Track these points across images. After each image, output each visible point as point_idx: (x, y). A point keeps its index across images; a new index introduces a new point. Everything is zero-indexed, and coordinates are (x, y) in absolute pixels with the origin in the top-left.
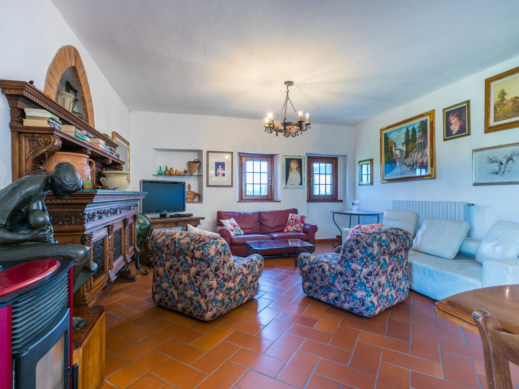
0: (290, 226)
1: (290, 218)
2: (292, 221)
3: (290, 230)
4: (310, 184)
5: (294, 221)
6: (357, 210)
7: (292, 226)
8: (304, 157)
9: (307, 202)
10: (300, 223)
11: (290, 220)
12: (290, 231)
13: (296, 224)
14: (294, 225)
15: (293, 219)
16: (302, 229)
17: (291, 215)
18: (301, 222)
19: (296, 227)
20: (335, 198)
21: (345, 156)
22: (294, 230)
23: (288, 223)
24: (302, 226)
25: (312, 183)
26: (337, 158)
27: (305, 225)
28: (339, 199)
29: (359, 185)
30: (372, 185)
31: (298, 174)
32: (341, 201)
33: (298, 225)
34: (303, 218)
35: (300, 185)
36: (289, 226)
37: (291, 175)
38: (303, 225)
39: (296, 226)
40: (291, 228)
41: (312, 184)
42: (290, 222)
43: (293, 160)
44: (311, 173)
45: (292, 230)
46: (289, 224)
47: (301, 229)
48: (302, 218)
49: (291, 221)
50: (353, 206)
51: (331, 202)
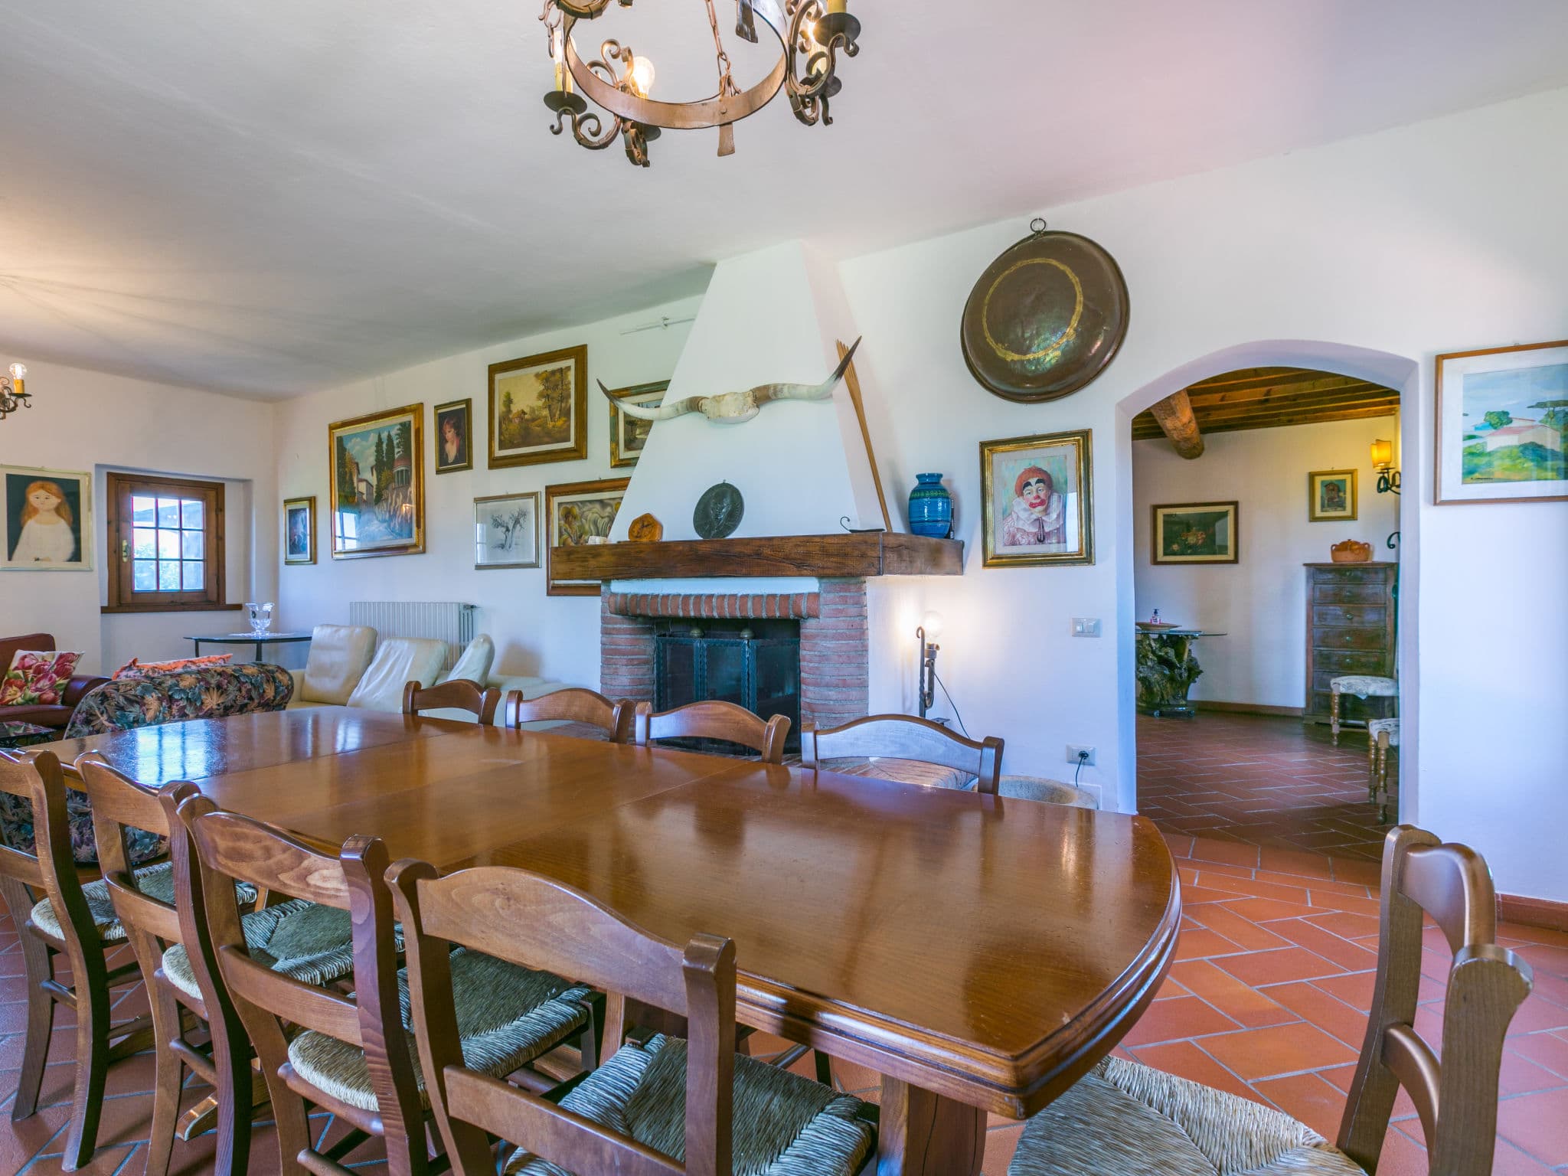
0: (15, 688)
1: (15, 663)
2: (24, 673)
3: (13, 700)
4: (120, 558)
5: (31, 671)
6: (267, 629)
7: (21, 688)
8: (87, 474)
9: (102, 613)
10: (54, 676)
11: (16, 668)
12: (13, 705)
13: (39, 680)
14: (29, 684)
15: (27, 665)
16: (61, 693)
17: (20, 653)
18: (56, 672)
19: (37, 690)
20: (214, 597)
21: (246, 483)
22: (27, 697)
23: (6, 678)
24: (61, 685)
25: (124, 554)
26: (223, 485)
27: (74, 679)
28: (229, 601)
29: (287, 563)
30: (315, 563)
31: (63, 527)
32: (238, 607)
33: (44, 683)
34: (65, 661)
35: (70, 560)
36: (12, 690)
37: (32, 528)
38: (63, 682)
39: (39, 686)
40: (19, 694)
41: (125, 560)
42: (17, 677)
43: (39, 483)
44: (124, 525)
45: (20, 700)
46: (9, 683)
47: (56, 694)
48: (62, 660)
49: (20, 672)
50: (252, 620)
51: (202, 610)
